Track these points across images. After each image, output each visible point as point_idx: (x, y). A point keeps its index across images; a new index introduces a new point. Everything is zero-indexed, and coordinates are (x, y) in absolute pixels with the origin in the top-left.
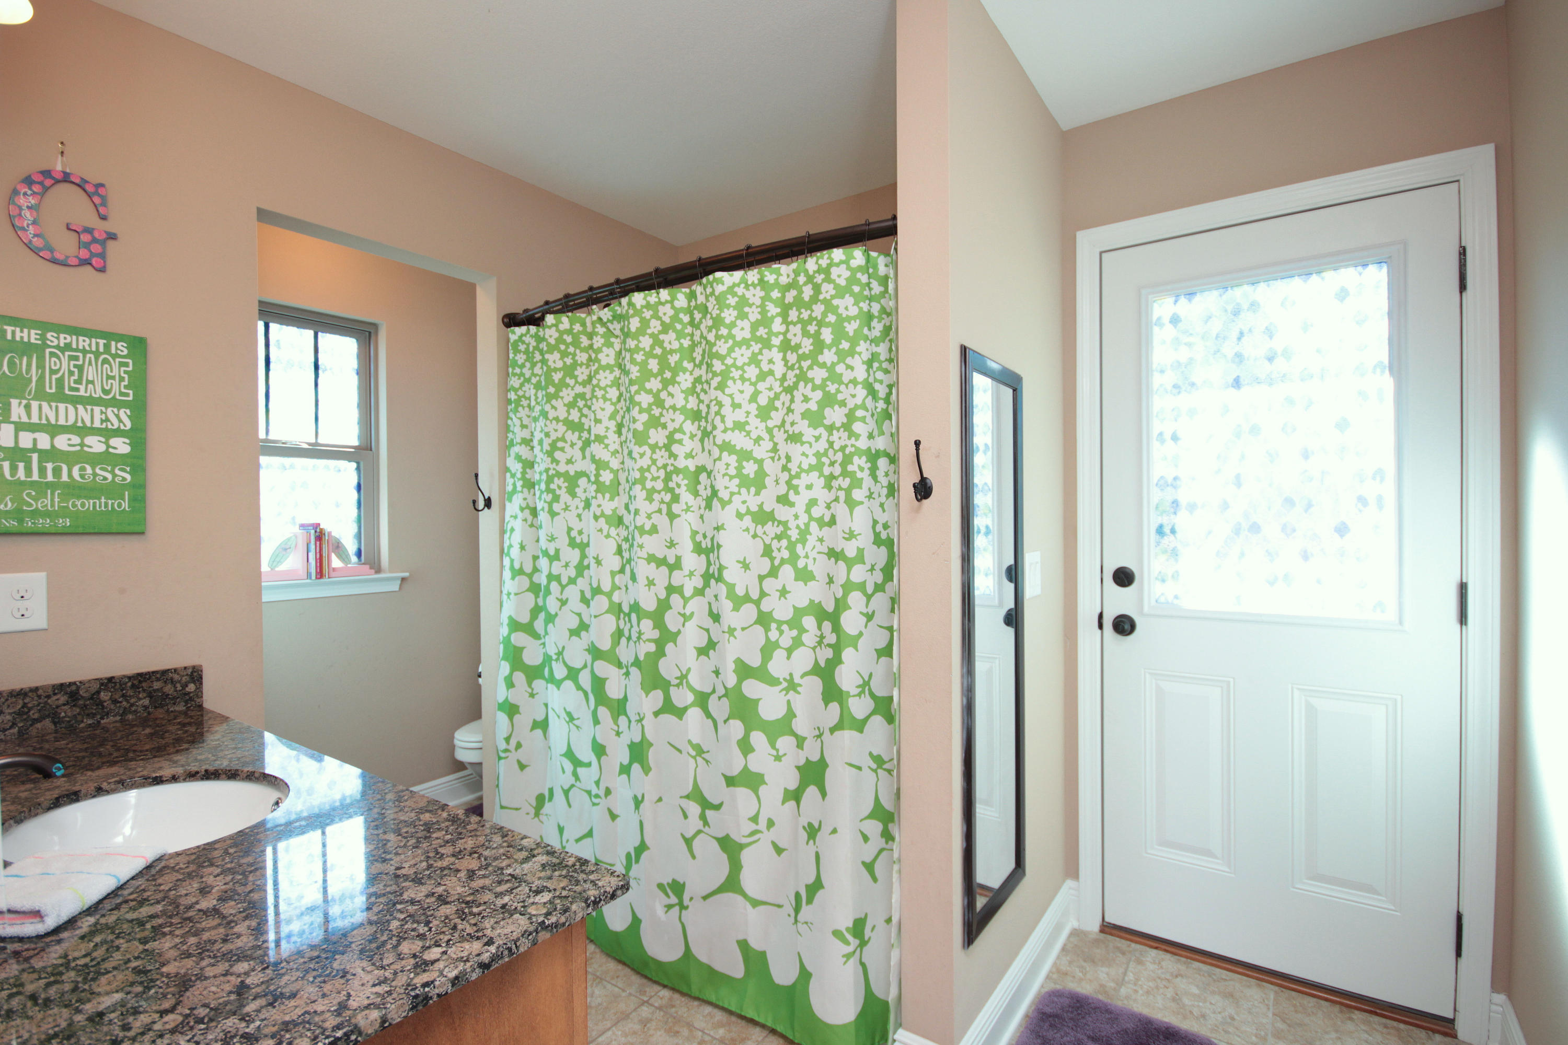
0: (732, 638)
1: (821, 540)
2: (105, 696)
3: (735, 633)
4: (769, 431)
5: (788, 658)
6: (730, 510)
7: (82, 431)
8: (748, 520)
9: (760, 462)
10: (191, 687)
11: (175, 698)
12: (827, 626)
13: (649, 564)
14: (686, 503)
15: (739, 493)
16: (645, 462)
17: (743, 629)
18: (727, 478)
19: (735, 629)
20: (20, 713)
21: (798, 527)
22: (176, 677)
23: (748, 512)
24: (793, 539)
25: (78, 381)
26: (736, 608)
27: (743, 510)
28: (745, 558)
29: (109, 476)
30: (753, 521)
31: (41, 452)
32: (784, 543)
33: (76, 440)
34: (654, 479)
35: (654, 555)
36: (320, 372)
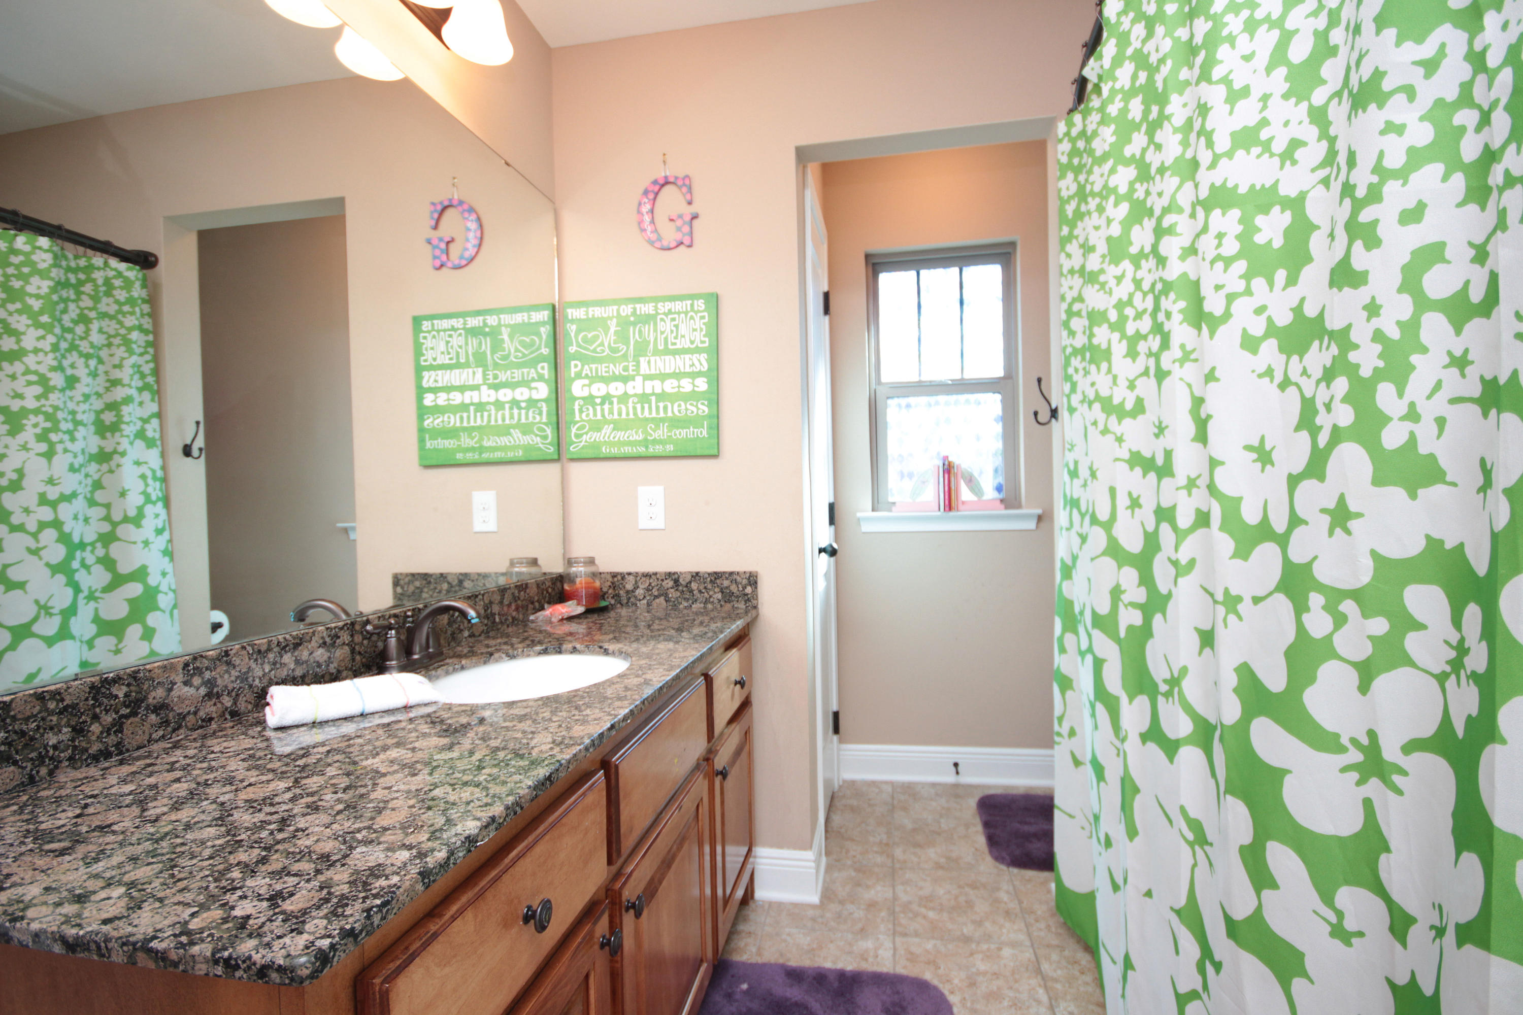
0: (1232, 618)
1: (1460, 362)
2: (694, 586)
3: (1240, 607)
4: (1319, 116)
5: (1364, 687)
6: (1229, 334)
7: (678, 375)
8: (1269, 351)
9: (1297, 204)
10: (749, 590)
11: (737, 597)
12: (1473, 613)
13: (1132, 469)
14: (1182, 346)
15: (1248, 292)
16: (1123, 291)
17: (1256, 600)
18: (1220, 265)
19: (1239, 599)
20: (648, 590)
21: (1378, 336)
22: (739, 579)
23: (1272, 330)
24: (1365, 372)
25: (676, 338)
26: (1242, 552)
27: (1257, 327)
28: (1262, 439)
29: (695, 409)
30: (1281, 350)
31: (657, 395)
32: (1341, 385)
33: (675, 382)
34: (1139, 316)
35: (1138, 453)
36: (965, 306)
